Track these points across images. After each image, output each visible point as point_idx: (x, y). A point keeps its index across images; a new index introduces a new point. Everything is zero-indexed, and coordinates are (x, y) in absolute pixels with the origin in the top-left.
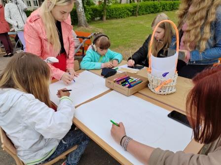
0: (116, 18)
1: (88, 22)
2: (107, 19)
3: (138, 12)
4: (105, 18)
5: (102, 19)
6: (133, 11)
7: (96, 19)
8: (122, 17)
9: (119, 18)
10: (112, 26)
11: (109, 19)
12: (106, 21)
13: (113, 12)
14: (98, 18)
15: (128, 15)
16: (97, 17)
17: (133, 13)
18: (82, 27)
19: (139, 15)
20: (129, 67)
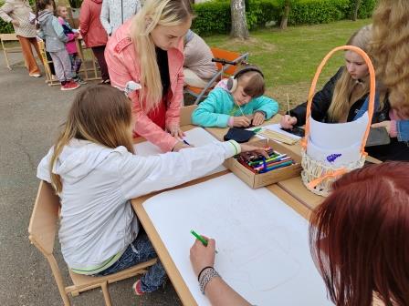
0: (309, 23)
1: (250, 30)
2: (289, 24)
3: (359, 12)
4: (285, 22)
5: (279, 25)
6: (348, 9)
7: (267, 24)
8: (321, 22)
9: (315, 23)
10: (297, 39)
11: (294, 25)
12: (287, 29)
13: (303, 12)
14: (273, 23)
15: (335, 17)
16: (269, 20)
17: (347, 14)
18: (237, 40)
19: (361, 18)
20: (283, 129)
